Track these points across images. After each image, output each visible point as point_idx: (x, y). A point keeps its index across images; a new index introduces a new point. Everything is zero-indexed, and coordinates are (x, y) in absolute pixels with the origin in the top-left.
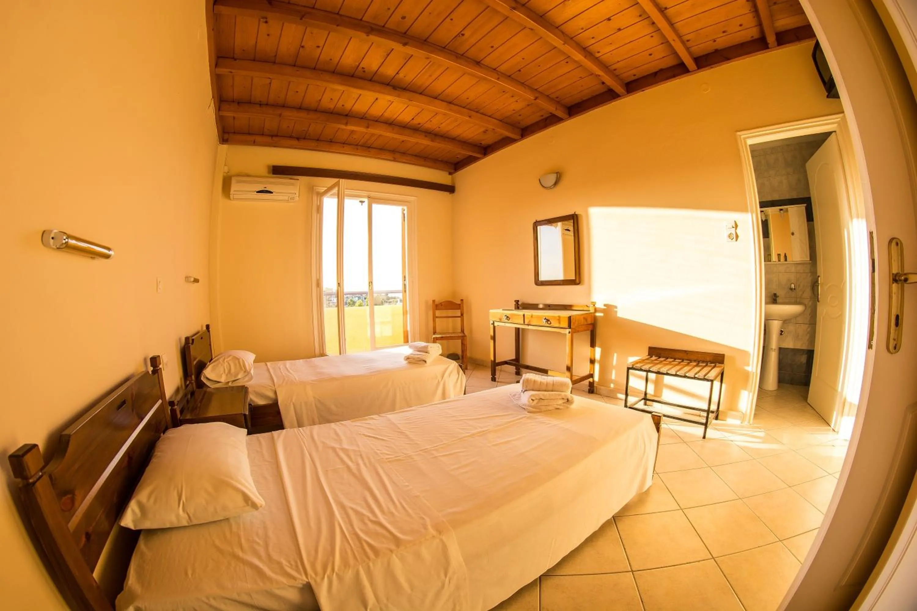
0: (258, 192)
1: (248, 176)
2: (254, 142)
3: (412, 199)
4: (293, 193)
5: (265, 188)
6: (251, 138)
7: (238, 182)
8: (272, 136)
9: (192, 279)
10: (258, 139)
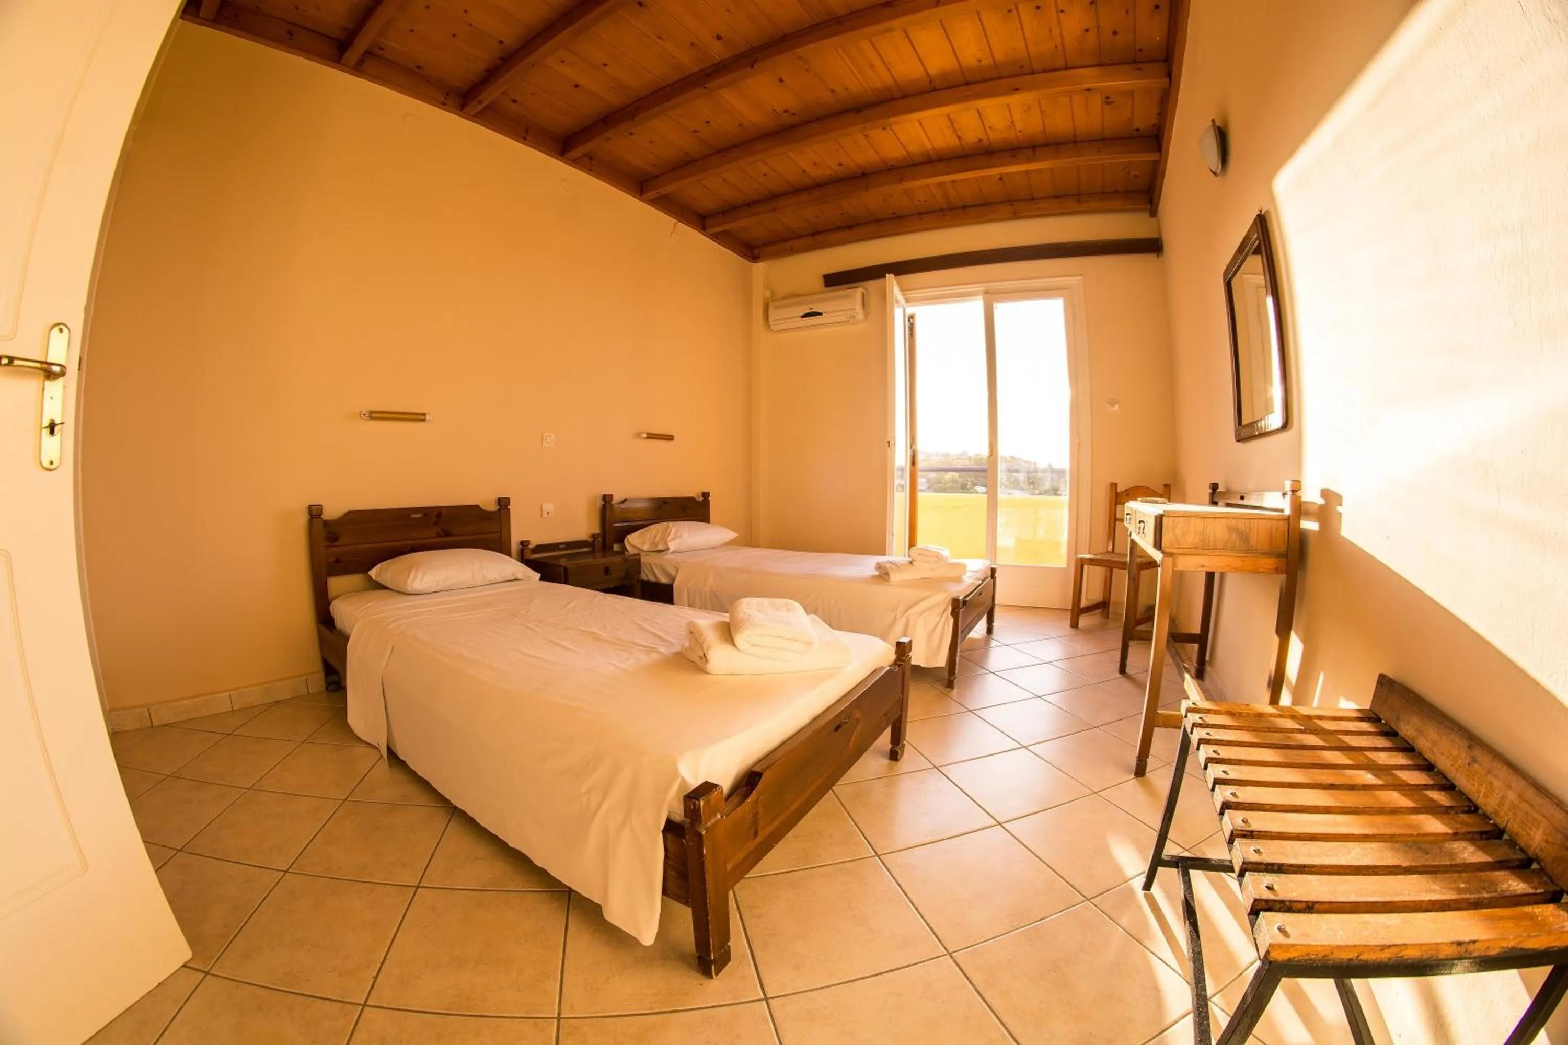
0: (804, 316)
1: (797, 296)
2: (792, 249)
3: (1075, 281)
4: (849, 310)
5: (811, 309)
6: (788, 245)
7: (777, 308)
8: (813, 235)
9: (645, 435)
10: (796, 243)
